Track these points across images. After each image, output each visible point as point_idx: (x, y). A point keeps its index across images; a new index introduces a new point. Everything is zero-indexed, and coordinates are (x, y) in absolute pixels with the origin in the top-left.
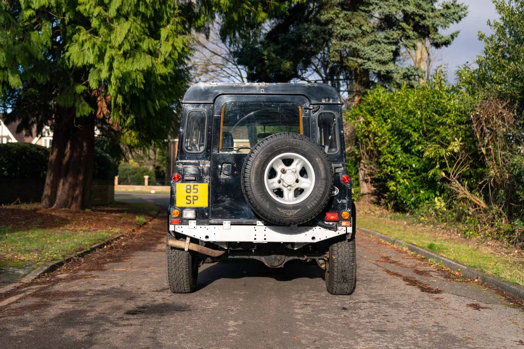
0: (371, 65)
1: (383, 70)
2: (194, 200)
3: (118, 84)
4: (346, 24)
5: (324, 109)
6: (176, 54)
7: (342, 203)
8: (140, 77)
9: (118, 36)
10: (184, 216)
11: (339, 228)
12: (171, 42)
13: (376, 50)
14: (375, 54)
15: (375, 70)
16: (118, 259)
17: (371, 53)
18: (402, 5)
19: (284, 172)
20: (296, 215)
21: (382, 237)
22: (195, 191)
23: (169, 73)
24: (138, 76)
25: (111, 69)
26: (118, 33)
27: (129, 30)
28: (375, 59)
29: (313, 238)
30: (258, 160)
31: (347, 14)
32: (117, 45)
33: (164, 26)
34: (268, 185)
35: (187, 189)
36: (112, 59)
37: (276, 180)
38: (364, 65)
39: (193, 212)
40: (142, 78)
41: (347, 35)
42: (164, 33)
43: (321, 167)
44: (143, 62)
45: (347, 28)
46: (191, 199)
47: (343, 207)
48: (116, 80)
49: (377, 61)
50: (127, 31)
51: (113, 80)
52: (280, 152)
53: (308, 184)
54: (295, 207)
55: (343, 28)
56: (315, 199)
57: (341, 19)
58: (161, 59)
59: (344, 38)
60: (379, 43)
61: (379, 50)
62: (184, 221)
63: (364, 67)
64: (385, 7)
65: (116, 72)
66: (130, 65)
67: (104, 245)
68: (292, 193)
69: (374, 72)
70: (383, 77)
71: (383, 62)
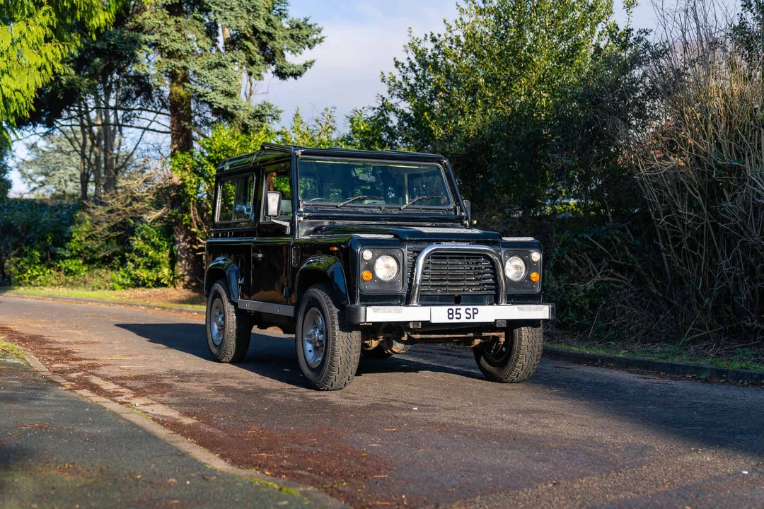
0: (215, 96)
4: (177, 36)
13: (221, 77)
14: (220, 83)
15: (220, 104)
17: (216, 80)
18: (251, 18)
28: (221, 89)
31: (180, 22)
38: (205, 97)
41: (178, 50)
45: (178, 41)
49: (222, 93)
55: (174, 40)
57: (172, 28)
59: (171, 54)
60: (225, 66)
61: (224, 77)
63: (206, 99)
64: (232, 18)
69: (219, 108)
70: (225, 115)
71: (229, 95)
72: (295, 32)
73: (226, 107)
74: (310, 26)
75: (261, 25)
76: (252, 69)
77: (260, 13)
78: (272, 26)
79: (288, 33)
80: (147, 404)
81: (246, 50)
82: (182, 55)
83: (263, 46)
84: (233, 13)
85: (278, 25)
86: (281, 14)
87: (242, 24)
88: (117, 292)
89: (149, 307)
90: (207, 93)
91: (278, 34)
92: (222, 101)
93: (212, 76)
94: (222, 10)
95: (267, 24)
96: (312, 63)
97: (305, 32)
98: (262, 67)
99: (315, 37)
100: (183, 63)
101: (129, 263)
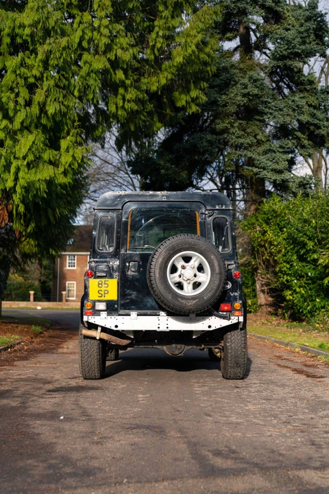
0: (266, 173)
1: (279, 179)
2: (105, 293)
3: (23, 193)
4: (240, 134)
5: (218, 214)
6: (76, 164)
7: (234, 296)
8: (43, 187)
9: (22, 147)
10: (97, 308)
11: (232, 318)
12: (71, 153)
13: (272, 159)
14: (270, 163)
15: (270, 178)
16: (25, 358)
17: (266, 162)
18: (296, 114)
19: (183, 267)
20: (194, 304)
21: (276, 342)
22: (106, 285)
23: (69, 183)
24: (41, 186)
25: (16, 179)
26: (23, 145)
27: (34, 142)
28: (271, 168)
29: (210, 327)
30: (162, 257)
31: (242, 123)
32: (21, 156)
33: (64, 138)
34: (171, 279)
35: (99, 284)
36: (18, 169)
37: (176, 275)
38: (259, 174)
39: (104, 304)
40: (45, 187)
41: (242, 144)
42: (64, 144)
43: (216, 264)
44: (46, 172)
46: (102, 293)
47: (235, 299)
48: (22, 188)
49: (272, 170)
50: (31, 143)
51: (18, 189)
52: (180, 251)
53: (205, 278)
54: (193, 298)
55: (240, 137)
56: (210, 291)
57: (236, 129)
58: (61, 169)
59: (238, 147)
60: (274, 152)
61: (274, 159)
62: (96, 312)
63: (259, 176)
64: (280, 116)
65: (22, 182)
66: (33, 175)
67: (8, 348)
68: (191, 286)
93: (264, 160)
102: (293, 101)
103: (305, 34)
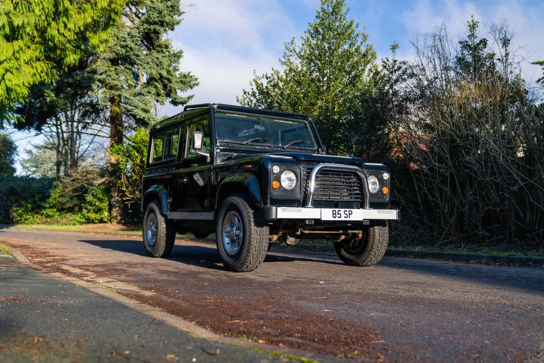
0: (139, 112)
1: (146, 117)
4: (115, 77)
14: (140, 104)
17: (138, 102)
18: (159, 69)
28: (141, 107)
41: (116, 85)
49: (142, 110)
55: (114, 80)
57: (113, 73)
59: (111, 88)
60: (143, 95)
61: (143, 101)
63: (132, 113)
64: (148, 68)
69: (140, 118)
70: (142, 122)
71: (146, 111)
72: (183, 79)
73: (144, 118)
74: (191, 76)
75: (164, 73)
76: (158, 98)
77: (164, 66)
78: (170, 74)
79: (179, 80)
80: (109, 282)
81: (156, 87)
82: (118, 88)
83: (165, 86)
84: (148, 66)
85: (173, 74)
86: (176, 69)
87: (154, 72)
88: (77, 226)
89: (96, 233)
90: (133, 109)
91: (174, 80)
92: (141, 114)
93: (136, 100)
94: (142, 64)
95: (167, 73)
96: (192, 97)
97: (188, 79)
98: (164, 98)
99: (194, 82)
100: (119, 92)
101: (84, 210)
102: (157, 58)
103: (171, 9)
